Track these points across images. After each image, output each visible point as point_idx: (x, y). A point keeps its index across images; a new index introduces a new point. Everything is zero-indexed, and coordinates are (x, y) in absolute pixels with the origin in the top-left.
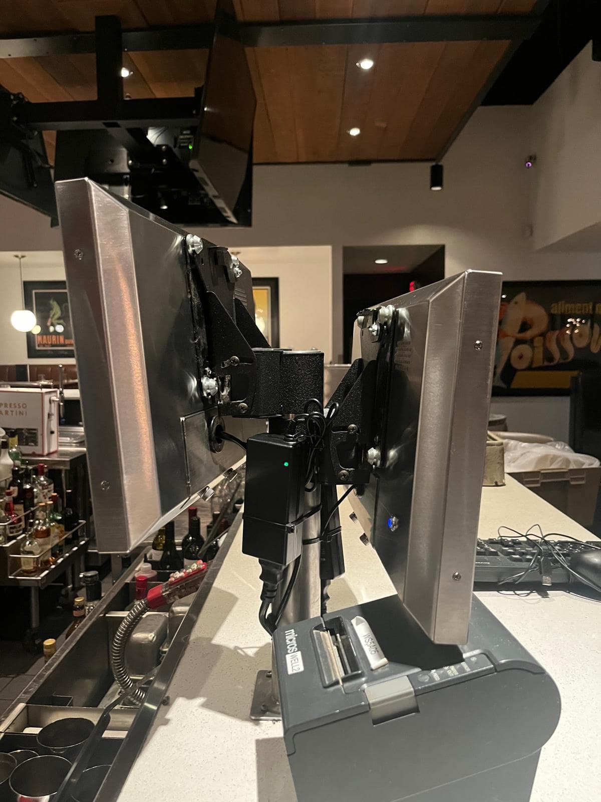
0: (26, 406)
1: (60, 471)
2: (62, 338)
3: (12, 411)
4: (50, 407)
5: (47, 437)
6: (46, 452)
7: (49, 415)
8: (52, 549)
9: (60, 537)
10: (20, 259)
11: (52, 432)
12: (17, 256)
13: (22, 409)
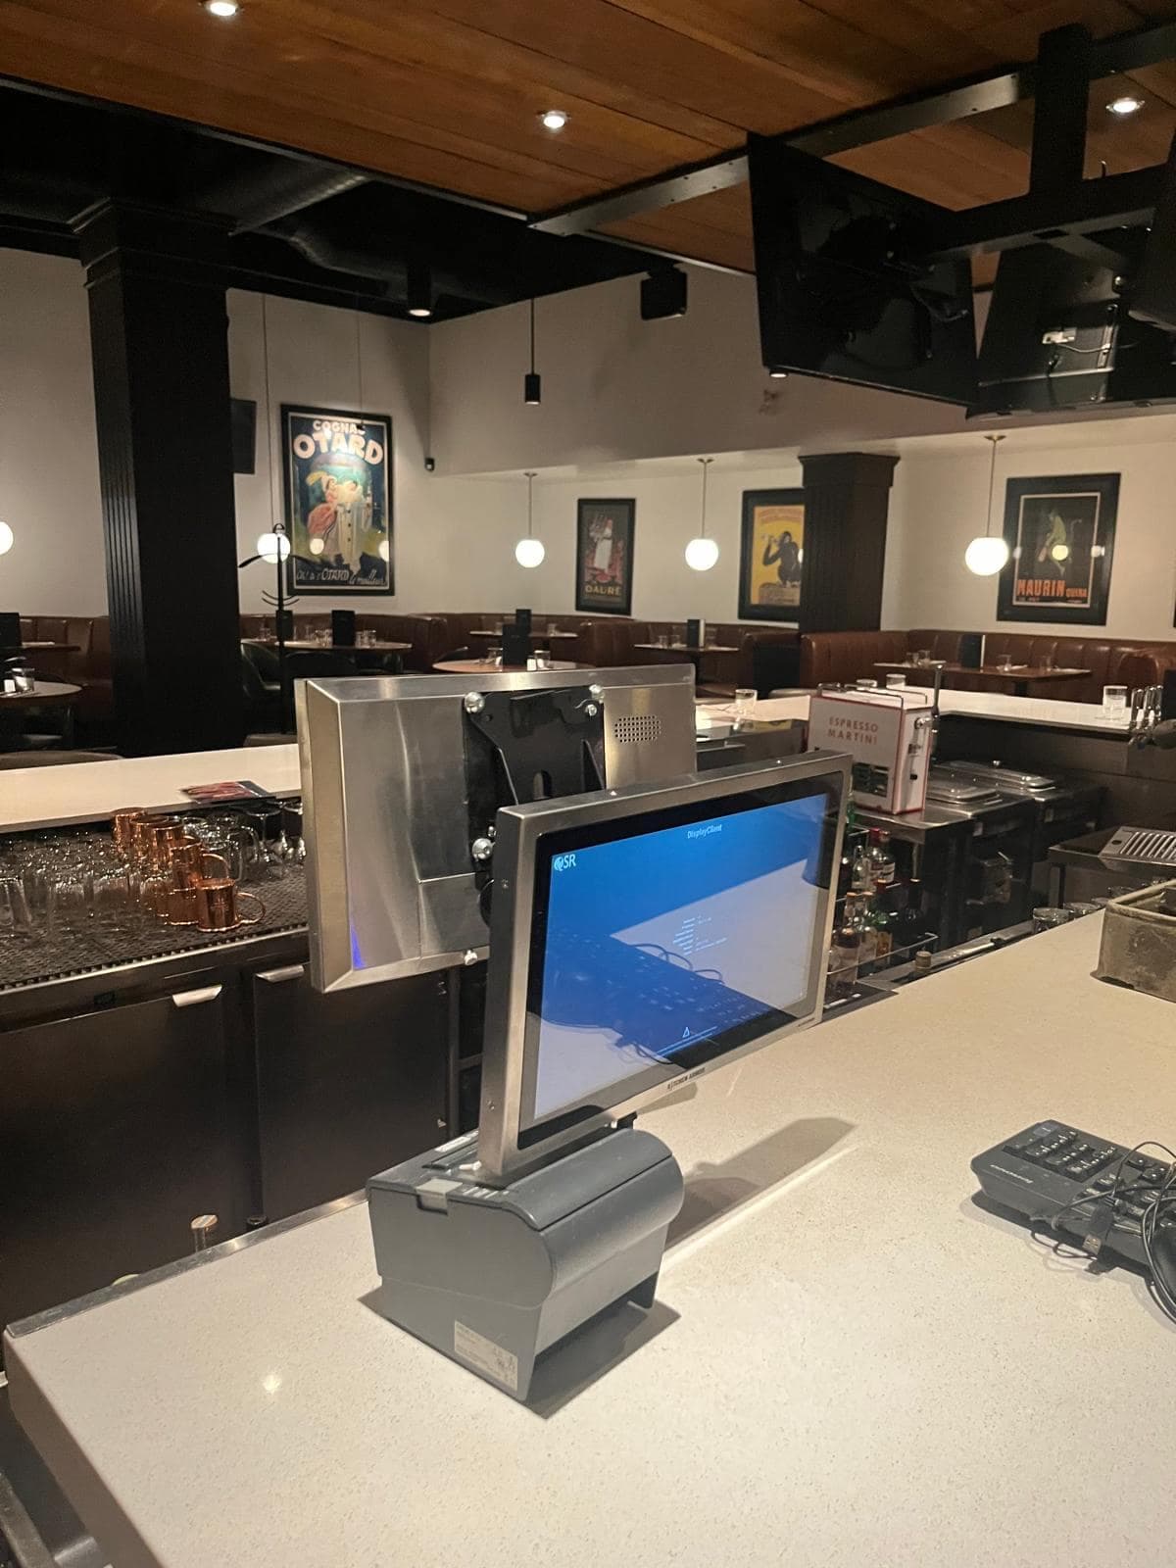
0: (877, 727)
1: (911, 844)
2: (1061, 585)
3: (856, 735)
4: (916, 736)
5: (903, 783)
6: (898, 809)
7: (912, 748)
8: (860, 967)
9: (880, 952)
10: (995, 442)
11: (914, 777)
12: (990, 438)
13: (870, 733)
